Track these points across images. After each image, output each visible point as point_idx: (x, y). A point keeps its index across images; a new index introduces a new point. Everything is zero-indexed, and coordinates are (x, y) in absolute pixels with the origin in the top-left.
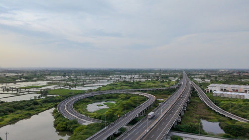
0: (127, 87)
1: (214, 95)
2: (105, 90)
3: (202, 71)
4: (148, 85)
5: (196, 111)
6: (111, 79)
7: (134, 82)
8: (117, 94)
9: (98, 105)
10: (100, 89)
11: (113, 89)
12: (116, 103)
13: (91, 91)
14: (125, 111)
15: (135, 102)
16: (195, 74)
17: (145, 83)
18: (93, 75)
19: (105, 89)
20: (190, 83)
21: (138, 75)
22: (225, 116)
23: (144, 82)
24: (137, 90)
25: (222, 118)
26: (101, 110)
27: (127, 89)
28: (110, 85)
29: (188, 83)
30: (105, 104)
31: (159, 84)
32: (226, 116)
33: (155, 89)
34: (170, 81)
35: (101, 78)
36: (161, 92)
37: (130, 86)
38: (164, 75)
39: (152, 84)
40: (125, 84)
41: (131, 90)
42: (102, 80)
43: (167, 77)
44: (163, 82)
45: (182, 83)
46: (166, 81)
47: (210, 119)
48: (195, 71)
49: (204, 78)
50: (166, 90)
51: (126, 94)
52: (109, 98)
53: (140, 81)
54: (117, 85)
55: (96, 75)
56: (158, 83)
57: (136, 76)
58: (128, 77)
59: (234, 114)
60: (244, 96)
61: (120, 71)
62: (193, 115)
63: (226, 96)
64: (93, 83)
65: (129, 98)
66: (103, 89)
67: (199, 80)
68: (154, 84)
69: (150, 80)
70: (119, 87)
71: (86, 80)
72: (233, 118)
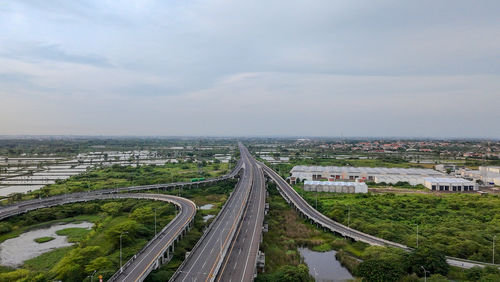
0: (122, 181)
1: (306, 189)
2: (62, 193)
3: (270, 141)
4: (173, 174)
5: (285, 229)
6: (81, 163)
7: (139, 167)
8: (97, 201)
9: (37, 241)
10: (47, 191)
11: (86, 187)
12: (95, 228)
13: (19, 197)
14: (120, 253)
15: (147, 221)
16: (261, 148)
17: (165, 170)
18: (32, 152)
19: (63, 188)
20: (259, 167)
21: (147, 152)
22: (340, 235)
23: (163, 167)
24: (148, 187)
25: (337, 241)
26: (45, 256)
27: (123, 185)
28: (77, 178)
29: (254, 165)
30: (59, 233)
31: (197, 170)
32: (344, 234)
33: (190, 182)
34: (217, 162)
35: (53, 160)
36: (203, 188)
37: (132, 179)
38: (203, 151)
39: (181, 172)
40: (117, 174)
41: (133, 188)
42: (57, 164)
43: (210, 155)
44: (204, 164)
45: (244, 166)
46: (210, 163)
47: (316, 245)
48: (260, 141)
49: (278, 155)
50: (213, 184)
51: (121, 200)
52: (73, 213)
53: (154, 166)
54: (96, 176)
55: (41, 154)
56: (194, 169)
57: (144, 154)
58: (124, 156)
59: (355, 228)
60: (354, 188)
61: (105, 142)
62: (282, 240)
63: (326, 189)
64: (31, 173)
65: (128, 210)
66: (58, 191)
67: (270, 159)
68: (185, 172)
69: (175, 161)
70: (103, 183)
71: (9, 166)
72: (357, 239)
